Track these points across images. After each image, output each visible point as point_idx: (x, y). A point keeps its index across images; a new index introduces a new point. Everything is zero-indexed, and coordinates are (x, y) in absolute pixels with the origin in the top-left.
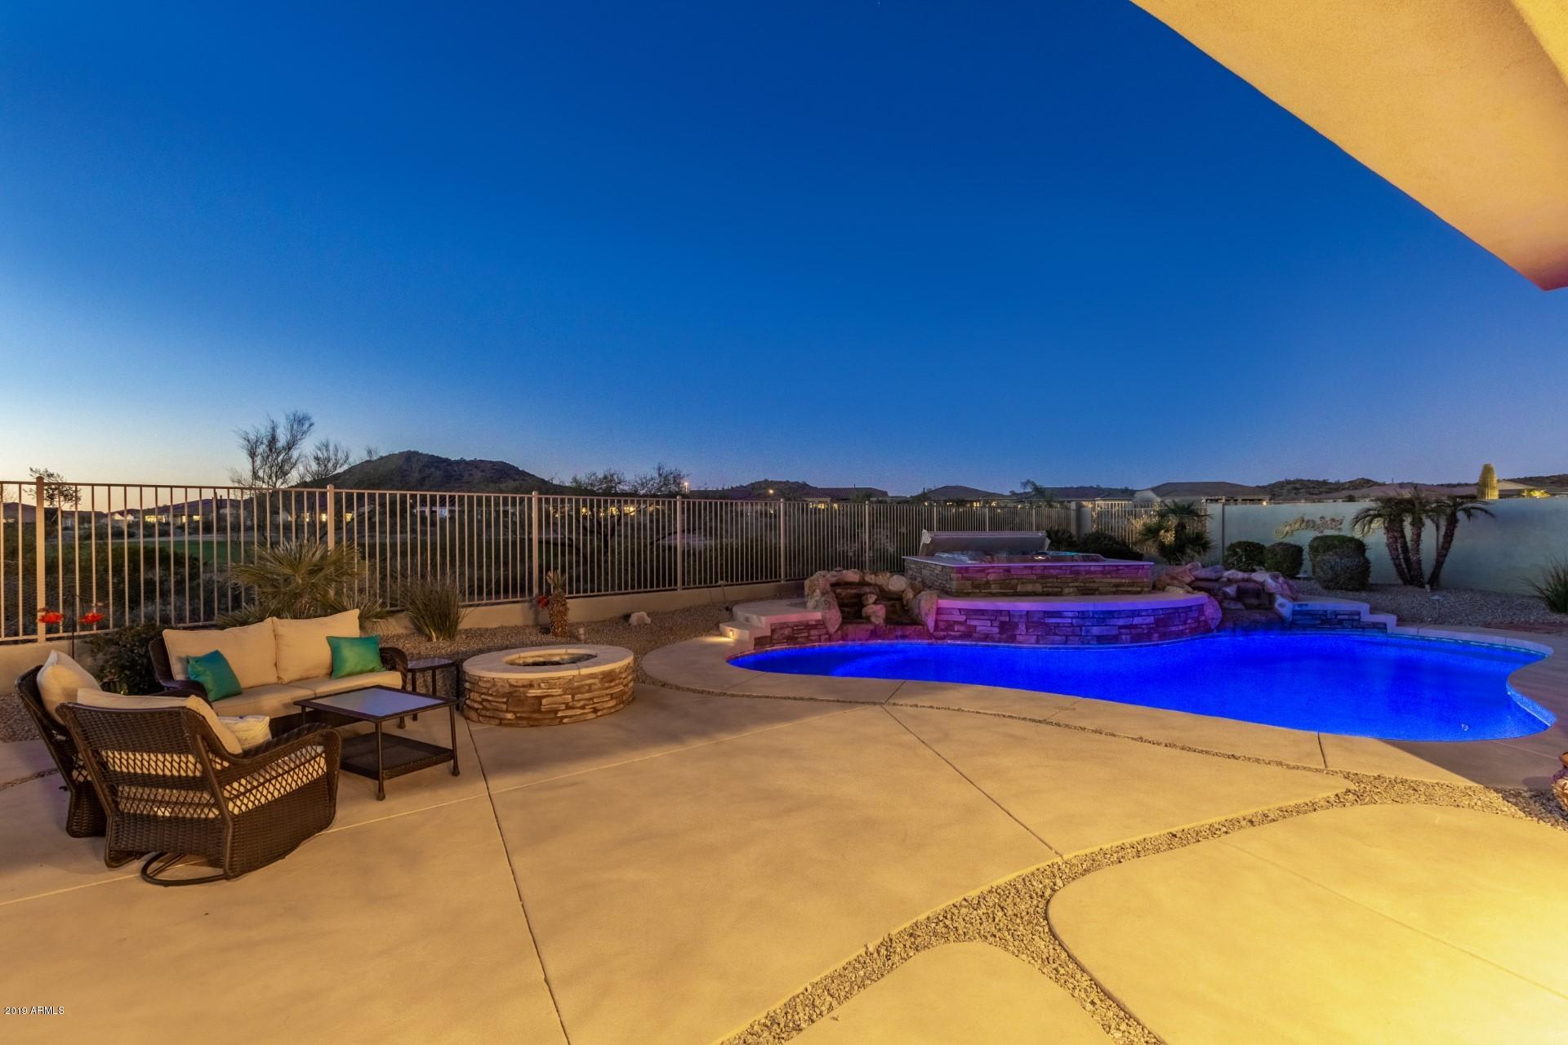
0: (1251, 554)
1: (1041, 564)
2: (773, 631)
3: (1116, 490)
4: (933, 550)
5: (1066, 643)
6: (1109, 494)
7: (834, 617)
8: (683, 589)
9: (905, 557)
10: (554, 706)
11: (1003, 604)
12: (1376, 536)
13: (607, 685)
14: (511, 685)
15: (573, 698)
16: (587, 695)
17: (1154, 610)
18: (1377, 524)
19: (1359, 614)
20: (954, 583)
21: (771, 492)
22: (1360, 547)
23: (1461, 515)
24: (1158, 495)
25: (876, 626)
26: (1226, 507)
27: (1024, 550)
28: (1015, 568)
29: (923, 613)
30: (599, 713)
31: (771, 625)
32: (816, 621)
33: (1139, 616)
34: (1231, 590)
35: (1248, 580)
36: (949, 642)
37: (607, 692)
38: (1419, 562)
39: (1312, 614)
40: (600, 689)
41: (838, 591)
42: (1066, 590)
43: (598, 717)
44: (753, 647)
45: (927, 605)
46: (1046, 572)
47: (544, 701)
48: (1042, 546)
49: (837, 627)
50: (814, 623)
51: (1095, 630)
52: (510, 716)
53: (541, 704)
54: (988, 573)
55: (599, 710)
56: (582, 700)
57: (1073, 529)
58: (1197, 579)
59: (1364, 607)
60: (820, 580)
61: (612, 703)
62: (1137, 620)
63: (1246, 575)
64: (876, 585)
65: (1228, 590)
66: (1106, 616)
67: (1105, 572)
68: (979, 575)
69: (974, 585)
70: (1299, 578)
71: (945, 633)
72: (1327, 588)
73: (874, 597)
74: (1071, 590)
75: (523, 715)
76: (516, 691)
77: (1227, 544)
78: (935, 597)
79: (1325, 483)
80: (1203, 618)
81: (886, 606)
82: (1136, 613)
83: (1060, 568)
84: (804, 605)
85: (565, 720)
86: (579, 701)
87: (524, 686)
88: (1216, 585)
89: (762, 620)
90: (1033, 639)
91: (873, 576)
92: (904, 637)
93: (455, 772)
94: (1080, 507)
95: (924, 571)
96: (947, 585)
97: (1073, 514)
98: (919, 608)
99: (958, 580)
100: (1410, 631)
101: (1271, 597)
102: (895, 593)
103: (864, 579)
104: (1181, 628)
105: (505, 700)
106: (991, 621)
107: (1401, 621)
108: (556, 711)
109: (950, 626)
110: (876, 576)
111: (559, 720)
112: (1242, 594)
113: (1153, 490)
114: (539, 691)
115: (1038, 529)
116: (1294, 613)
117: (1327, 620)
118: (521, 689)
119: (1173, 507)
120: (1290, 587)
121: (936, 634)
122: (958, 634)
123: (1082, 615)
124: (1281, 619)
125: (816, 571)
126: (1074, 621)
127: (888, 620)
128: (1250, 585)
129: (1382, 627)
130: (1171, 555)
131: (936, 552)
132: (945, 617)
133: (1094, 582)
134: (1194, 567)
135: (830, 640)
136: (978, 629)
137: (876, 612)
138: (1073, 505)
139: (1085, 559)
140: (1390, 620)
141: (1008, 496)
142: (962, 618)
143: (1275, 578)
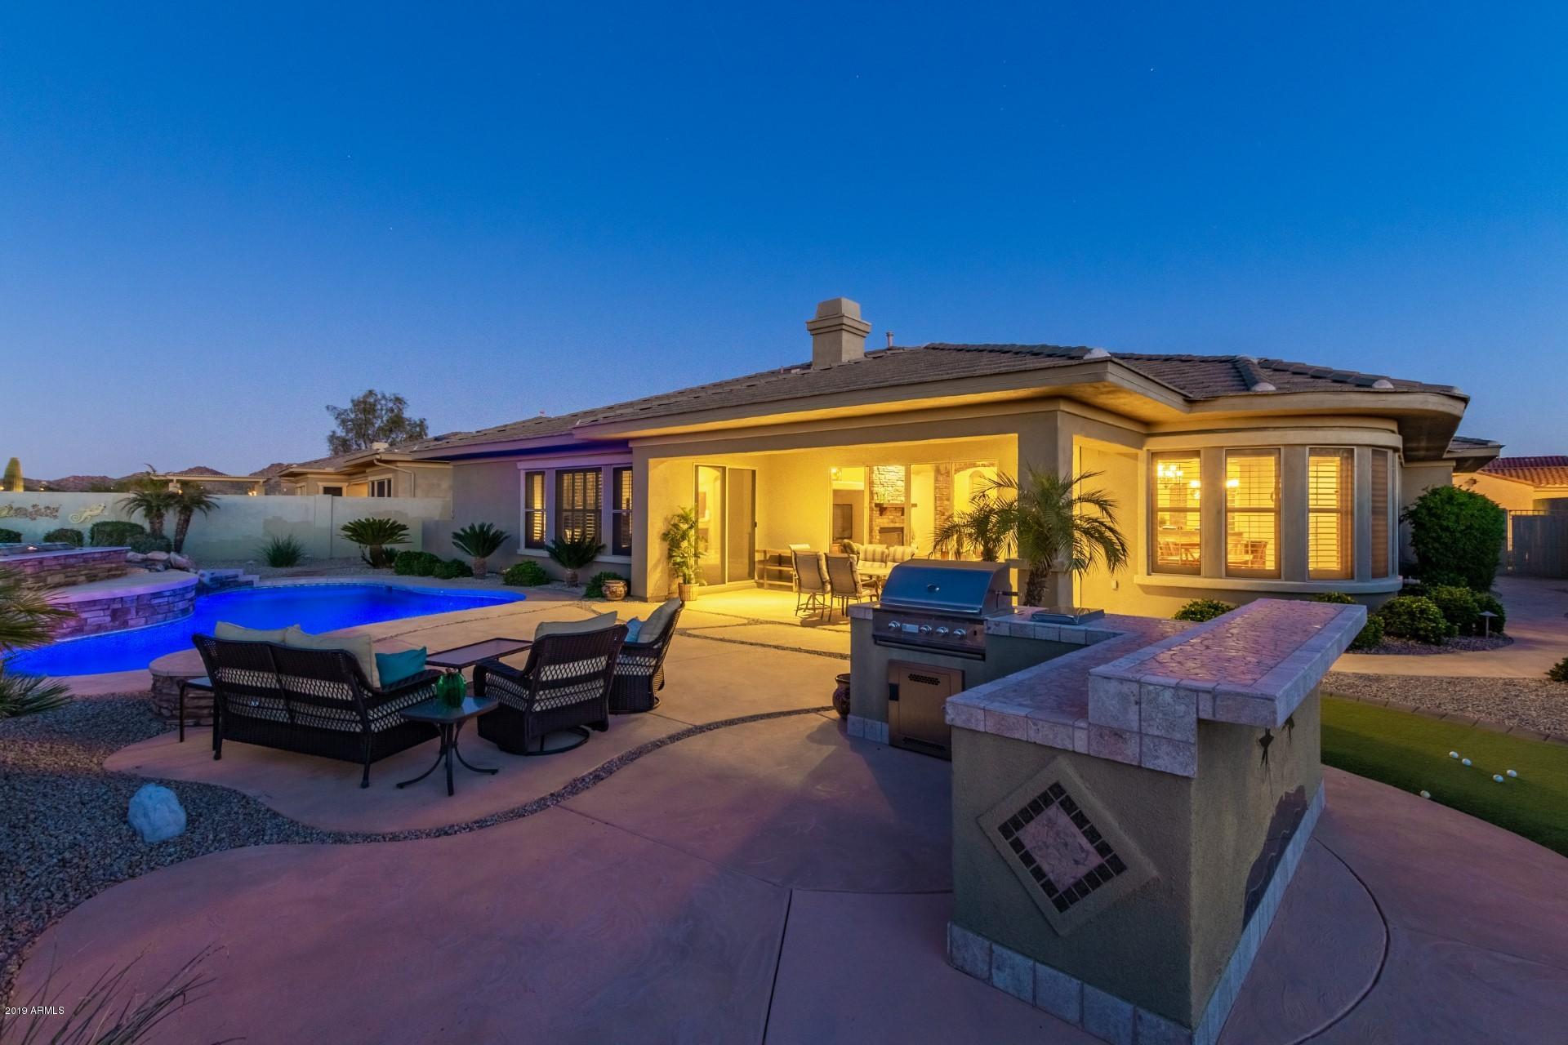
19: (237, 576)
36: (60, 640)
90: (143, 621)
106: (101, 610)
116: (210, 580)
117: (223, 583)
129: (250, 583)
136: (90, 621)
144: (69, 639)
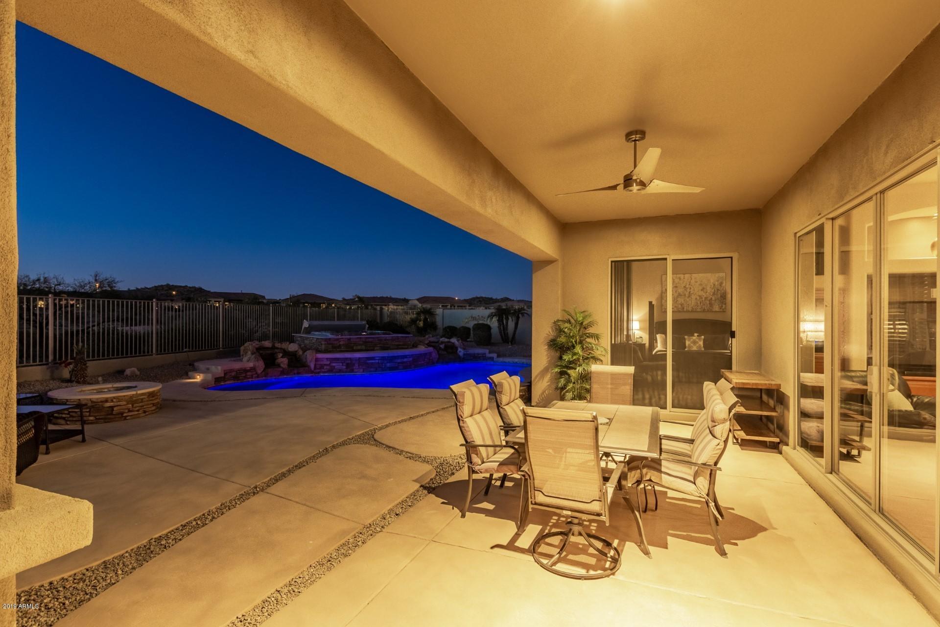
0: (451, 331)
1: (365, 336)
2: (225, 374)
3: (400, 299)
4: (309, 331)
5: (376, 371)
6: (396, 301)
7: (260, 365)
8: (157, 355)
9: (294, 334)
10: (122, 411)
11: (348, 355)
12: (494, 323)
13: (151, 399)
14: (92, 402)
15: (133, 406)
16: (141, 404)
17: (412, 355)
18: (495, 319)
19: (485, 354)
20: (323, 346)
21: (174, 293)
22: (489, 328)
23: (520, 315)
24: (420, 303)
25: (283, 369)
26: (444, 310)
27: (357, 330)
28: (352, 338)
29: (308, 361)
30: (147, 413)
31: (224, 371)
32: (250, 368)
33: (406, 358)
34: (442, 346)
35: (449, 342)
36: (322, 374)
37: (151, 402)
38: (508, 333)
39: (470, 355)
40: (148, 401)
41: (261, 352)
42: (376, 348)
43: (146, 415)
44: (213, 383)
45: (310, 357)
46: (367, 340)
47: (115, 409)
48: (364, 328)
49: (262, 370)
50: (249, 369)
51: (388, 365)
52: (91, 418)
53: (113, 410)
54: (340, 341)
55: (147, 412)
56: (138, 407)
57: (378, 321)
58: (430, 342)
59: (487, 351)
60: (249, 346)
61: (154, 408)
62: (405, 360)
63: (448, 340)
64: (281, 349)
65: (441, 346)
66: (392, 359)
67: (393, 339)
68: (336, 342)
69: (332, 346)
70: (468, 341)
71: (319, 370)
72: (477, 345)
73: (281, 355)
74: (378, 348)
75: (101, 417)
76: (96, 405)
77: (444, 327)
78: (314, 353)
79: (491, 299)
80: (431, 358)
81: (288, 359)
82: (405, 357)
83: (373, 338)
84: (241, 360)
85: (127, 418)
86: (135, 407)
87: (101, 402)
88: (437, 344)
89: (218, 368)
90: (362, 370)
91: (279, 344)
92: (298, 373)
93: (84, 440)
94: (382, 309)
95: (306, 341)
96: (320, 348)
97: (378, 312)
98: (306, 358)
99: (325, 344)
100: (501, 359)
101: (457, 348)
102: (292, 352)
103: (274, 346)
104: (423, 362)
105: (88, 410)
106: (342, 363)
107: (499, 356)
108: (122, 414)
109: (322, 366)
110: (281, 344)
111: (124, 418)
112: (446, 348)
113: (418, 300)
114: (112, 404)
115: (362, 320)
116: (464, 354)
117: (475, 357)
118: (100, 404)
119: (422, 310)
120: (463, 344)
121: (315, 371)
122: (326, 370)
123: (383, 358)
124: (459, 357)
125: (246, 342)
126: (380, 361)
127: (289, 365)
128: (449, 344)
129: (492, 359)
130: (422, 332)
131: (312, 331)
132: (319, 363)
133: (388, 344)
134: (430, 338)
135: (258, 377)
136: (336, 367)
137: (283, 362)
138: (378, 308)
139: (384, 334)
140: (494, 355)
141: (340, 301)
142: (328, 363)
143: (458, 341)
144: (326, 374)
